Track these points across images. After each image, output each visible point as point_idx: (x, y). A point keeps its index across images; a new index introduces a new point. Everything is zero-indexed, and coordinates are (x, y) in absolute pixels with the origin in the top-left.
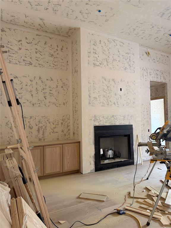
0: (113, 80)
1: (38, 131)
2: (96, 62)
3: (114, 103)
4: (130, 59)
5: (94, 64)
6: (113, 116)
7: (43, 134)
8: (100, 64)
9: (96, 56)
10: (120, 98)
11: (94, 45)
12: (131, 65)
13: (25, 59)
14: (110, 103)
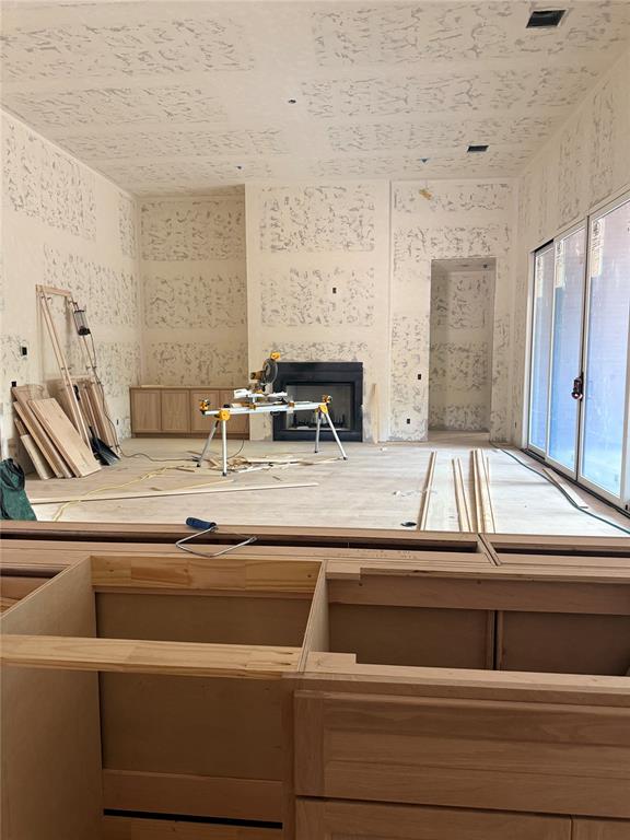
0: (316, 272)
1: (200, 367)
2: (277, 243)
3: (318, 320)
4: (361, 222)
5: (273, 247)
6: (314, 345)
7: (207, 374)
8: (286, 244)
9: (278, 230)
10: (331, 309)
11: (273, 209)
12: (365, 234)
13: (177, 249)
14: (308, 320)
